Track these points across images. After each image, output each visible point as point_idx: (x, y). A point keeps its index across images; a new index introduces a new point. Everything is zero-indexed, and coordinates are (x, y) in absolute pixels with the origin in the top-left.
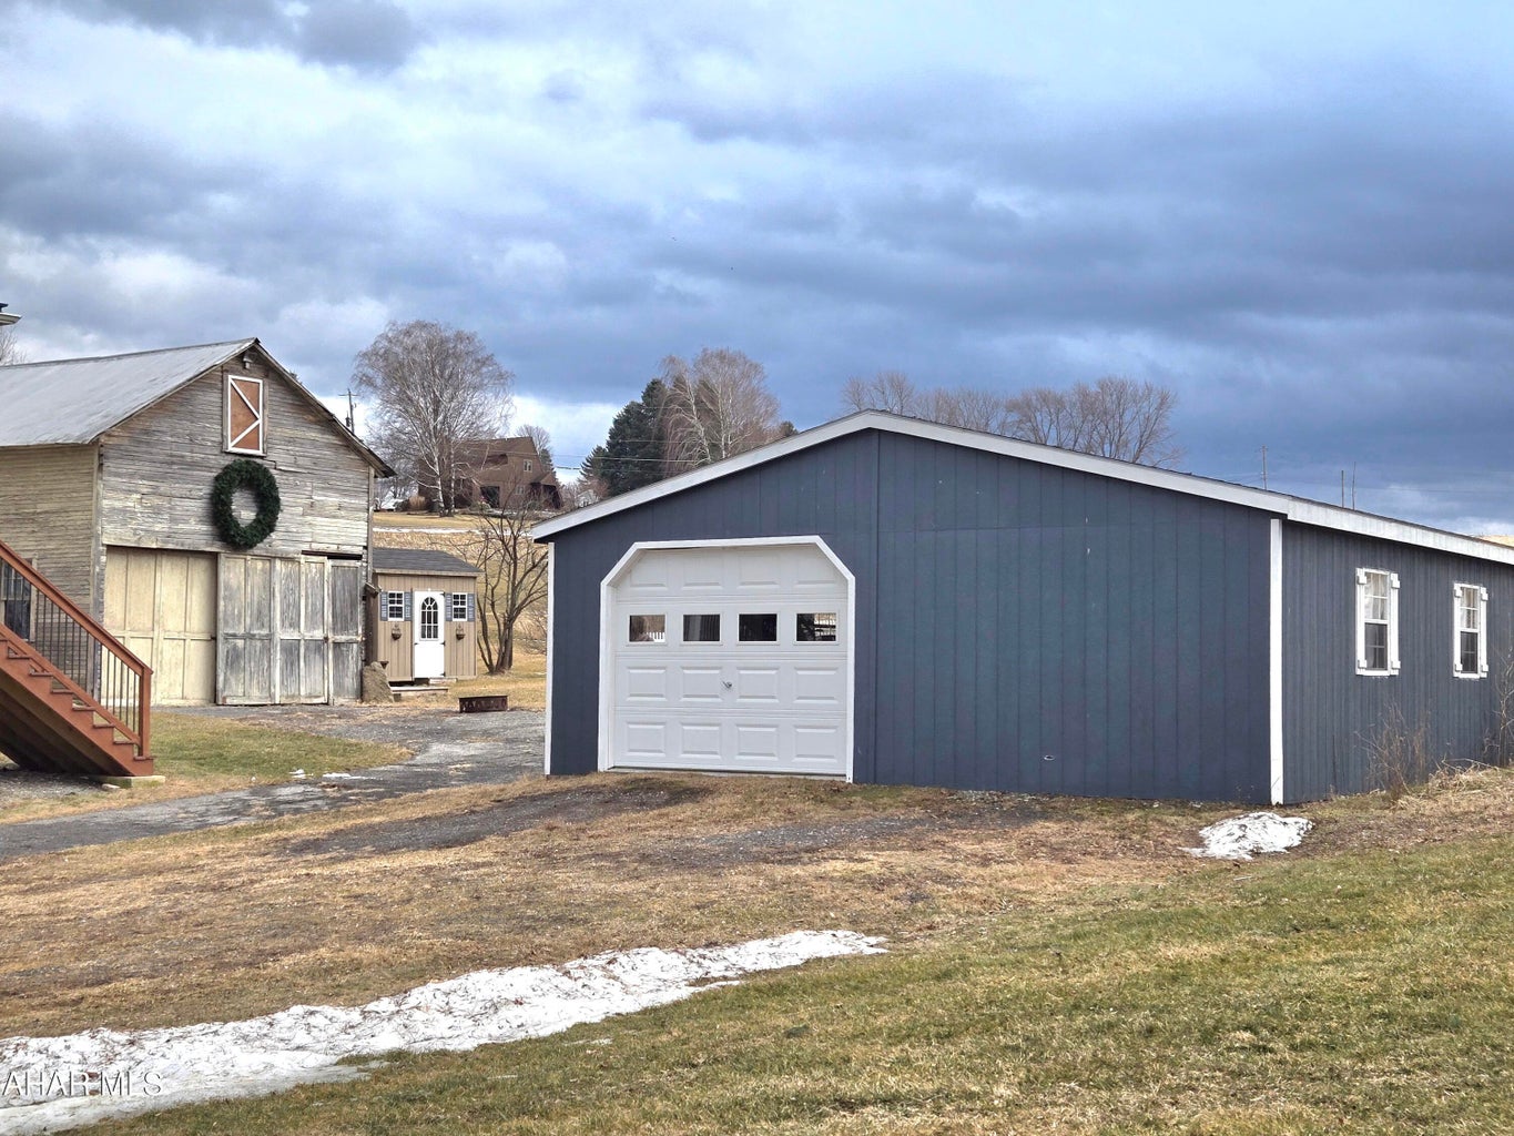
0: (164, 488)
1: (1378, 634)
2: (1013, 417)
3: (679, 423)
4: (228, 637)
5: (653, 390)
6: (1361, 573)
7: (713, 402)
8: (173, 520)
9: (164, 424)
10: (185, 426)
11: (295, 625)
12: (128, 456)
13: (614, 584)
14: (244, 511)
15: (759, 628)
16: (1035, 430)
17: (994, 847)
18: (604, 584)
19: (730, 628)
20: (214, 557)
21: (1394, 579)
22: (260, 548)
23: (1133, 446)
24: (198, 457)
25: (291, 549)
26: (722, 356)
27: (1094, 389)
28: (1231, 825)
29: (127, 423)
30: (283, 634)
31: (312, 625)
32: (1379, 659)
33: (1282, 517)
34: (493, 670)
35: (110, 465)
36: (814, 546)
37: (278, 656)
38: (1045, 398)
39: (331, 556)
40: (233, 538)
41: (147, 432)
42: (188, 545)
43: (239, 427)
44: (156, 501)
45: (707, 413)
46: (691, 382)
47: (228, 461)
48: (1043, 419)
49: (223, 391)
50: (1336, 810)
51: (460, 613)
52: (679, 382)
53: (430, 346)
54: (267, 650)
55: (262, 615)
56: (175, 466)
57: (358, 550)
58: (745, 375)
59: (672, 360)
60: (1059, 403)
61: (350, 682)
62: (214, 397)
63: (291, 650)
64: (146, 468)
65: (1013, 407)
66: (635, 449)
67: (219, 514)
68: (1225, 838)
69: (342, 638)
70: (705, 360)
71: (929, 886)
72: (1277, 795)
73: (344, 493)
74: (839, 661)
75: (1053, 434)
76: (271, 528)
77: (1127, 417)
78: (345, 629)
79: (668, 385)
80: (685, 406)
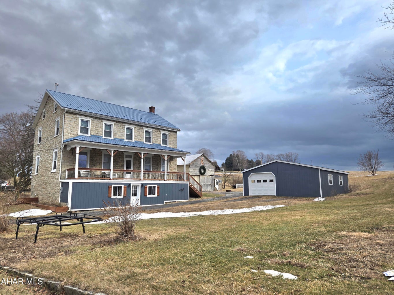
0: (195, 169)
1: (331, 181)
2: (277, 157)
3: (234, 159)
4: (201, 184)
5: (231, 155)
6: (328, 174)
7: (239, 157)
8: (196, 172)
9: (195, 162)
10: (197, 162)
11: (207, 183)
12: (192, 166)
13: (250, 177)
14: (203, 171)
15: (265, 181)
16: (280, 159)
17: (294, 200)
18: (249, 177)
19: (262, 181)
20: (200, 176)
21: (332, 175)
22: (204, 175)
23: (294, 161)
24: (198, 166)
25: (207, 175)
26: (240, 151)
27: (288, 153)
28: (317, 199)
29: (192, 163)
30: (206, 184)
31: (209, 183)
32: (331, 183)
33: (320, 169)
34: (223, 188)
35: (190, 167)
36: (271, 173)
37: (206, 186)
38: (281, 155)
39: (211, 176)
40: (202, 174)
41: (193, 163)
42: (197, 175)
43: (202, 162)
44: (194, 170)
45: (238, 158)
46: (236, 154)
47: (201, 166)
48: (281, 157)
49: (200, 159)
50: (327, 198)
51: (220, 182)
52: (234, 154)
53: (204, 151)
54: (205, 186)
55: (204, 182)
56: (196, 167)
57: (213, 175)
58: (243, 153)
59: (233, 152)
60: (283, 155)
61: (213, 189)
62: (199, 159)
63: (207, 185)
64: (193, 167)
65: (277, 156)
66: (229, 162)
67: (200, 171)
68: (316, 199)
69: (212, 184)
70: (237, 151)
71: (290, 203)
72: (321, 196)
73: (212, 169)
74: (274, 184)
75: (283, 159)
76: (205, 173)
77: (293, 157)
78: (212, 183)
79: (233, 155)
80: (235, 157)
